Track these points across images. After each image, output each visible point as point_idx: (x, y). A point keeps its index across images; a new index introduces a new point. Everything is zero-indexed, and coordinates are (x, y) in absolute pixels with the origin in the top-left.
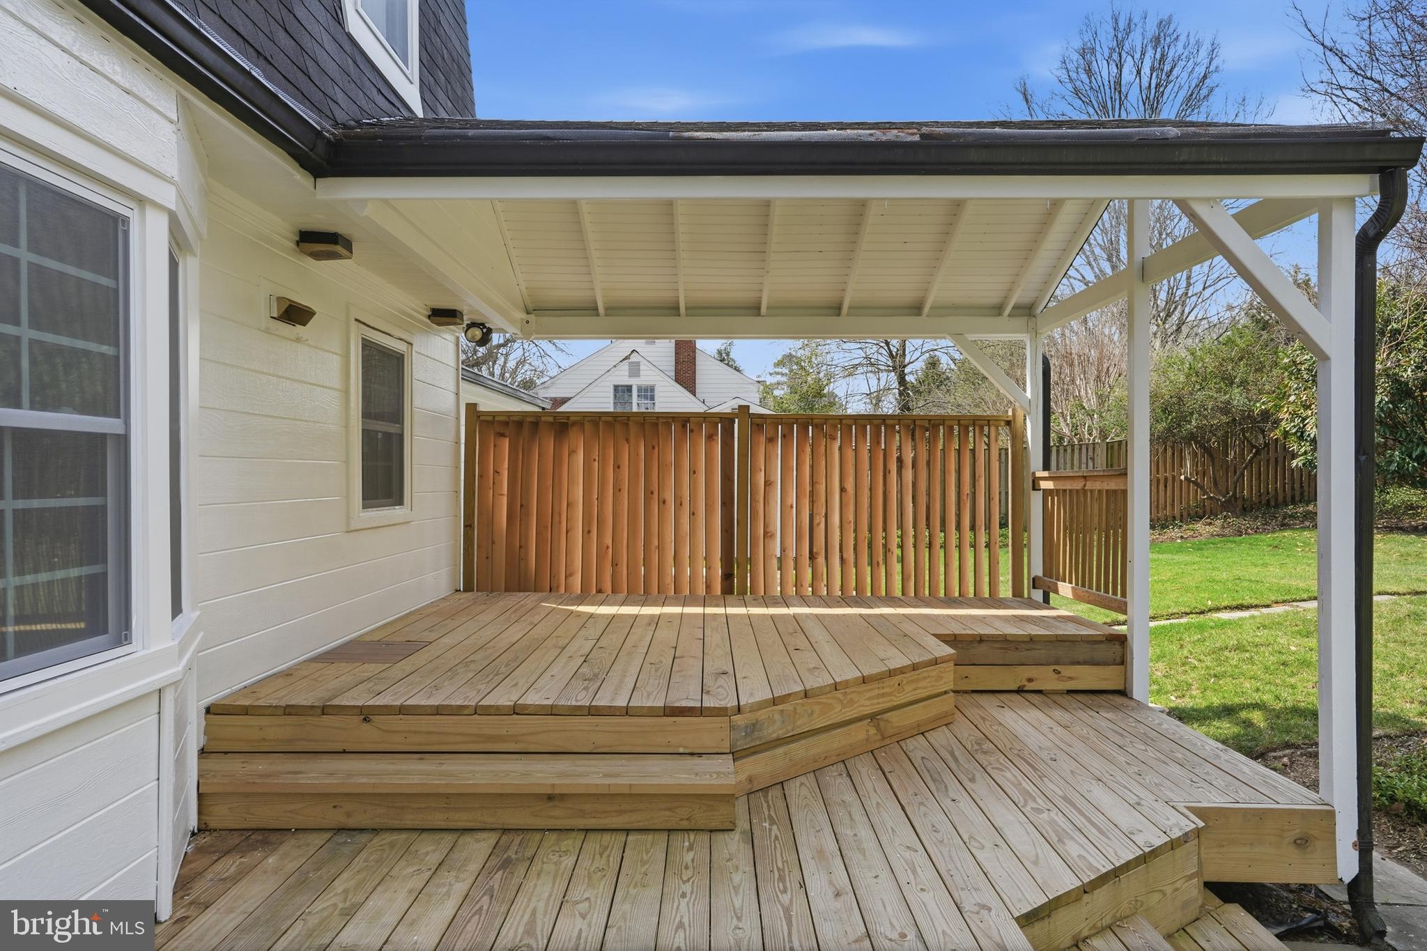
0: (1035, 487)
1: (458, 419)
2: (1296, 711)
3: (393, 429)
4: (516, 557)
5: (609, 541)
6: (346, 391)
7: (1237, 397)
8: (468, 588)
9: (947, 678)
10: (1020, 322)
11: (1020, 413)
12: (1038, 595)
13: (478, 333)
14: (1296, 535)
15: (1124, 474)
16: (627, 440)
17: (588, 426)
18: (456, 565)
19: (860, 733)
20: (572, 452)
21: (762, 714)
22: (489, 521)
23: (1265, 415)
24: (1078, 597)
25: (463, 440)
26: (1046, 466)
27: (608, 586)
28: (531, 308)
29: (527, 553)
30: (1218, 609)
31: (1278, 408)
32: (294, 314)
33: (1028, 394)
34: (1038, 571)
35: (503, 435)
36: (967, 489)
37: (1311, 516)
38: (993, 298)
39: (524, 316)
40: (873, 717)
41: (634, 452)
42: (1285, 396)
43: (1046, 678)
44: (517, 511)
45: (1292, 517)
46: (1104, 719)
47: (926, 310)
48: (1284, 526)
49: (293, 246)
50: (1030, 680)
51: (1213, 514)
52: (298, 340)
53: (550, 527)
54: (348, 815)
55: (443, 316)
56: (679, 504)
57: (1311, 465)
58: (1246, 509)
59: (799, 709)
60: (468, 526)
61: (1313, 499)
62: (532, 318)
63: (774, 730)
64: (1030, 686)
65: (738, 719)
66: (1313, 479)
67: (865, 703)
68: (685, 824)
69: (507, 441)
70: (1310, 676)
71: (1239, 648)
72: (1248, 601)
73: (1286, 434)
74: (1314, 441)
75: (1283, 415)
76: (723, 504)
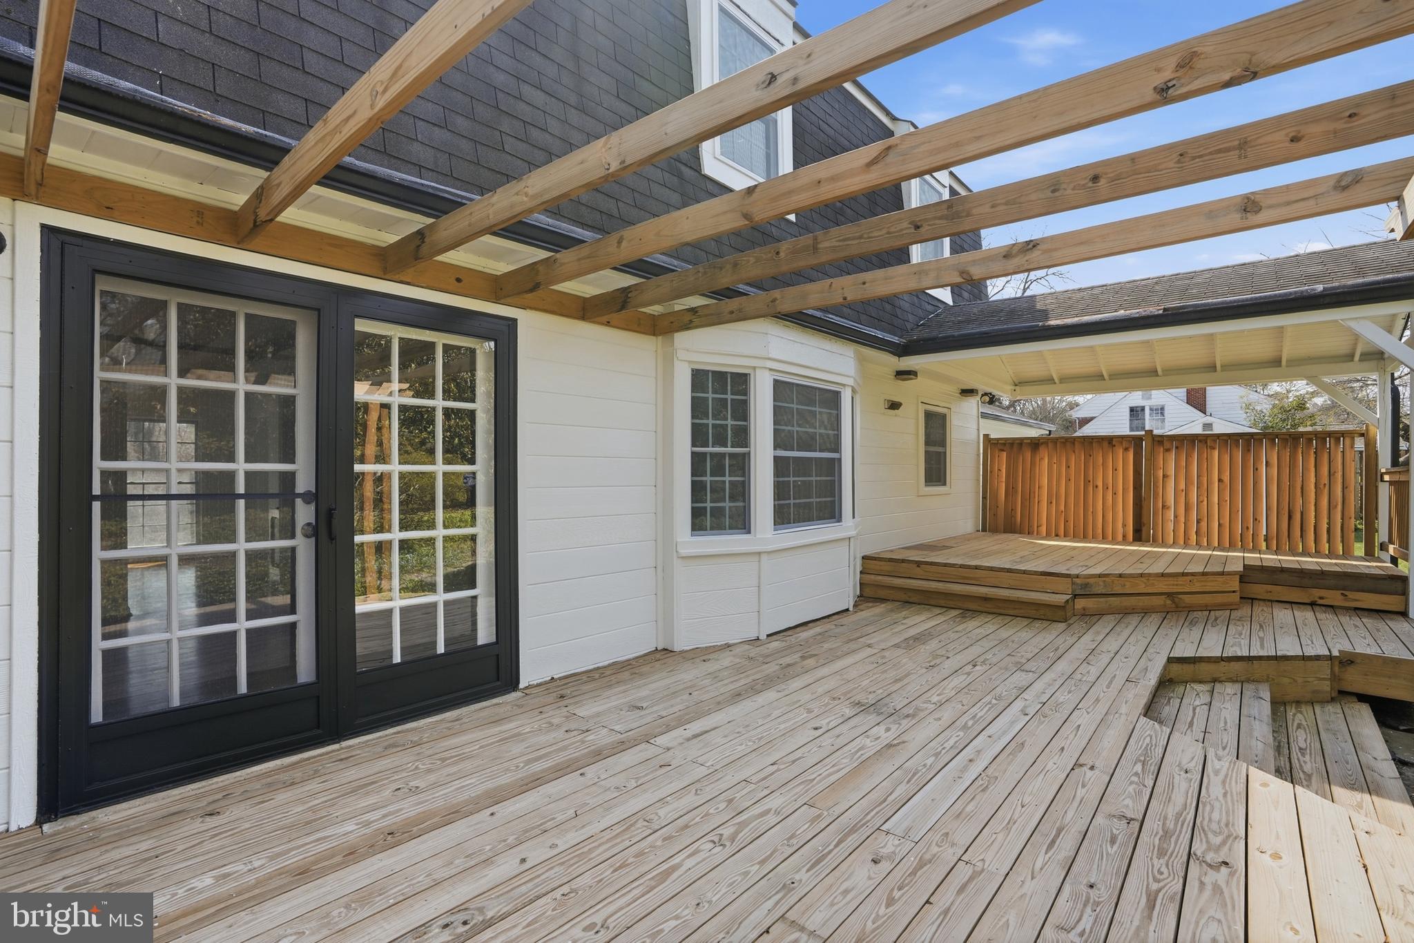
0: (1383, 480)
1: (979, 443)
3: (940, 449)
4: (1010, 514)
5: (1062, 508)
6: (917, 435)
8: (984, 530)
9: (1230, 585)
10: (1369, 364)
11: (1371, 428)
12: (1385, 555)
13: (987, 399)
16: (1074, 452)
17: (1050, 445)
18: (977, 518)
19: (1160, 600)
20: (1042, 459)
21: (1091, 581)
22: (995, 496)
25: (981, 451)
26: (1395, 465)
27: (1062, 532)
28: (1017, 382)
29: (1016, 513)
32: (894, 406)
33: (1378, 415)
34: (1385, 538)
35: (1003, 450)
36: (1323, 481)
38: (1343, 350)
39: (1013, 388)
40: (1170, 594)
41: (1076, 459)
43: (1335, 598)
44: (1012, 489)
47: (1283, 363)
49: (893, 377)
50: (1321, 598)
52: (896, 415)
53: (1028, 499)
54: (909, 597)
55: (967, 392)
56: (1106, 488)
59: (1116, 582)
60: (984, 498)
62: (1017, 388)
63: (1098, 589)
64: (1319, 602)
65: (1078, 581)
67: (1162, 587)
69: (1005, 453)
76: (1135, 488)
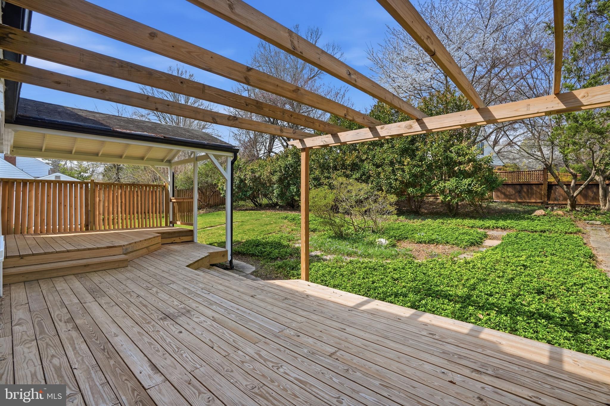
0: (171, 201)
2: (222, 242)
7: (209, 180)
9: (159, 240)
10: (168, 164)
11: (167, 184)
12: (171, 225)
14: (222, 212)
15: (192, 198)
19: (145, 251)
20: (30, 191)
21: (128, 247)
23: (215, 184)
24: (181, 224)
26: (173, 196)
27: (44, 231)
30: (207, 227)
31: (218, 183)
33: (169, 180)
34: (171, 220)
36: (154, 202)
37: (224, 208)
38: (161, 158)
40: (147, 247)
41: (54, 191)
42: (220, 180)
43: (177, 240)
45: (221, 208)
46: (190, 245)
47: (145, 159)
48: (219, 210)
50: (174, 240)
51: (204, 208)
56: (70, 206)
57: (224, 196)
58: (211, 207)
59: (134, 245)
61: (225, 204)
63: (130, 250)
64: (174, 242)
65: (124, 248)
66: (225, 199)
67: (145, 245)
68: (117, 267)
70: (225, 237)
71: (212, 233)
72: (213, 225)
73: (220, 189)
74: (225, 191)
75: (219, 185)
76: (85, 206)
